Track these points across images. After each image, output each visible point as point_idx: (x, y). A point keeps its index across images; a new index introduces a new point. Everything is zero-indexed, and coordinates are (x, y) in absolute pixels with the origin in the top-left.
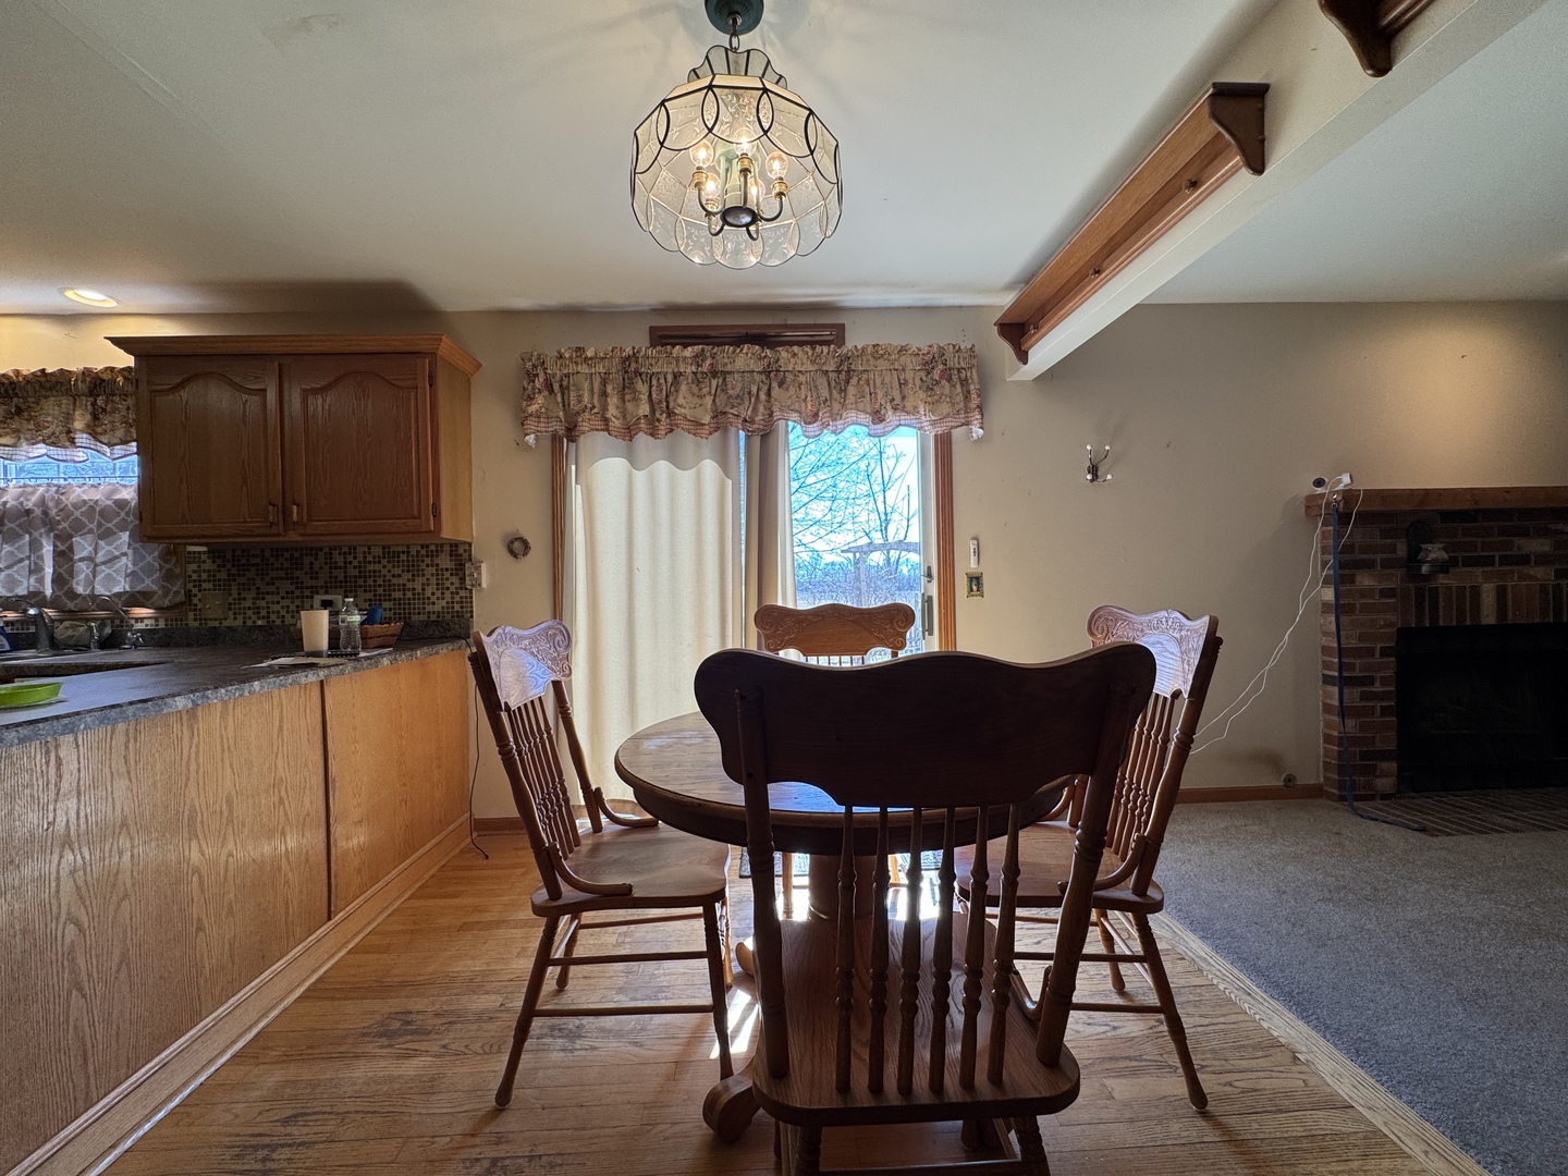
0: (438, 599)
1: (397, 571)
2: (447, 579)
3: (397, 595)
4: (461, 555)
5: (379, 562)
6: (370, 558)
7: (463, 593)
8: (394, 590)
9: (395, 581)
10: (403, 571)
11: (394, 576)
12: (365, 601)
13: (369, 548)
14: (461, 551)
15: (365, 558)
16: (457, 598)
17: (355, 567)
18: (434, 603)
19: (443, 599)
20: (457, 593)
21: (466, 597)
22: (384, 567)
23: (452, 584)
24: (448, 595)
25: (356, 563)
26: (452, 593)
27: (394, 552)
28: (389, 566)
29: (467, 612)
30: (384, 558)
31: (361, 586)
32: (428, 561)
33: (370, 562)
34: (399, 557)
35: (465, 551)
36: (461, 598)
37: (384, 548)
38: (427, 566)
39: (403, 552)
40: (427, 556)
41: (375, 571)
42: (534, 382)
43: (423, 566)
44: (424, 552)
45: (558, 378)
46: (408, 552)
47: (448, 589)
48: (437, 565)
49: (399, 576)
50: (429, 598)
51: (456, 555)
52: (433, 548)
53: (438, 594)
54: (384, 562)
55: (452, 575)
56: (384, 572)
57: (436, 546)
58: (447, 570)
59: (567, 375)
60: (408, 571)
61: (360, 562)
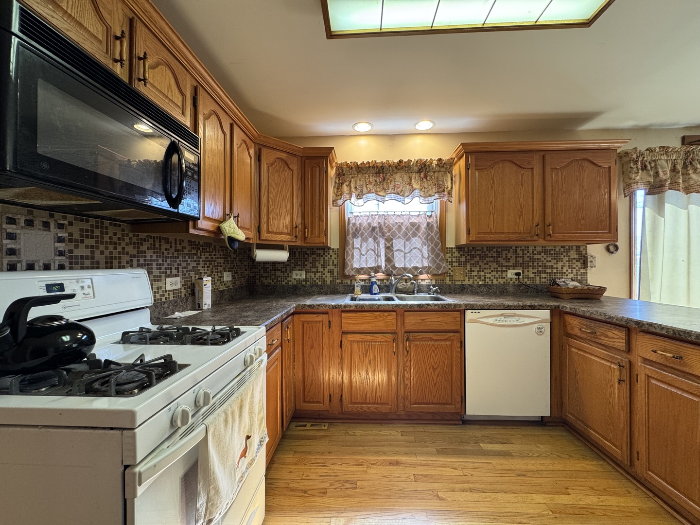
0: (569, 273)
1: (549, 259)
2: (574, 263)
3: (549, 271)
4: (582, 251)
5: (540, 254)
6: (535, 252)
7: (582, 271)
8: (547, 268)
9: (548, 264)
10: (552, 259)
11: (547, 261)
12: (533, 273)
13: (535, 247)
14: (581, 249)
15: (533, 252)
16: (579, 273)
17: (528, 257)
18: (567, 275)
19: (572, 273)
20: (579, 271)
21: (584, 273)
22: (543, 257)
23: (577, 266)
24: (574, 271)
25: (528, 255)
26: (577, 270)
27: (547, 249)
28: (545, 257)
29: (584, 280)
30: (543, 252)
31: (530, 266)
32: (565, 254)
33: (535, 254)
34: (550, 252)
35: (584, 249)
36: (581, 273)
37: (542, 247)
38: (564, 256)
39: (552, 250)
40: (564, 252)
41: (538, 259)
42: (637, 164)
43: (562, 257)
44: (562, 250)
45: (648, 161)
46: (555, 250)
47: (574, 268)
48: (569, 256)
49: (550, 261)
50: (565, 273)
51: (579, 252)
52: (567, 248)
53: (570, 271)
54: (543, 254)
55: (577, 261)
56: (543, 259)
57: (569, 247)
58: (574, 259)
59: (655, 161)
60: (555, 259)
61: (530, 254)
